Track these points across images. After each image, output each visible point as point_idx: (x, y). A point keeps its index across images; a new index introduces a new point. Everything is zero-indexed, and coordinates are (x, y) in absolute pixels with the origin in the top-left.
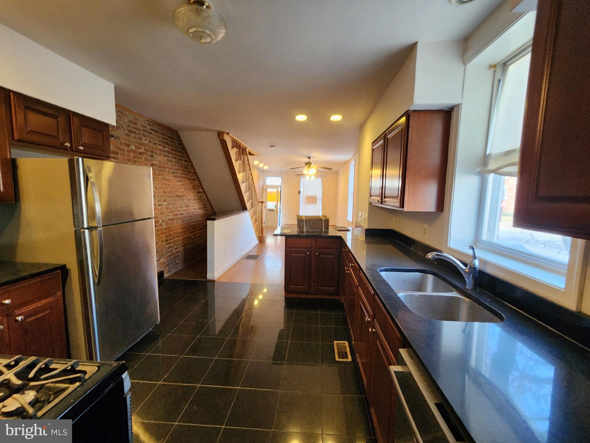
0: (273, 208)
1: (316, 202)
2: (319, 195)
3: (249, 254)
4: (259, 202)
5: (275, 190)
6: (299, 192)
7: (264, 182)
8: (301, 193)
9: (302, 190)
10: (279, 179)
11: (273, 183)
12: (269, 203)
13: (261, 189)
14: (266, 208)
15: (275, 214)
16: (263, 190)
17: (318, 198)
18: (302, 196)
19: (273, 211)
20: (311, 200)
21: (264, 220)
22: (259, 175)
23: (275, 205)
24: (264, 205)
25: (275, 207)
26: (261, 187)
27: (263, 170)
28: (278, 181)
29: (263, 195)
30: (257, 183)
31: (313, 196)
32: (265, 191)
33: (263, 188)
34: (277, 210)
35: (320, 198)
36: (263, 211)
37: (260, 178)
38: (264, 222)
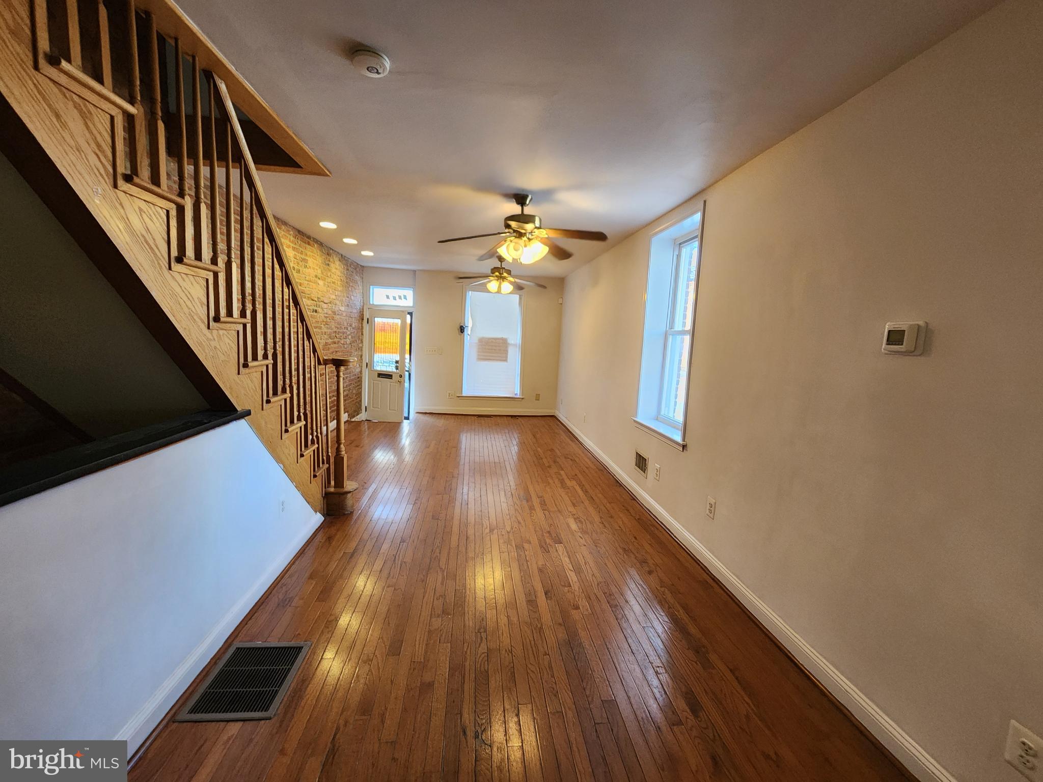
0: (391, 369)
1: (507, 357)
2: (515, 338)
3: (237, 644)
4: (326, 362)
5: (398, 322)
6: (462, 329)
7: (366, 295)
8: (468, 331)
9: (469, 323)
10: (409, 293)
11: (391, 302)
12: (377, 357)
13: (356, 316)
14: (373, 369)
15: (396, 386)
16: (363, 319)
17: (511, 344)
18: (470, 339)
19: (392, 379)
20: (492, 349)
21: (365, 401)
22: (347, 276)
23: (397, 362)
24: (366, 359)
25: (397, 368)
26: (355, 312)
27: (361, 266)
28: (405, 297)
29: (362, 334)
30: (338, 300)
31: (498, 339)
32: (368, 322)
33: (363, 314)
34: (401, 375)
35: (515, 345)
36: (363, 378)
37: (352, 286)
38: (366, 407)
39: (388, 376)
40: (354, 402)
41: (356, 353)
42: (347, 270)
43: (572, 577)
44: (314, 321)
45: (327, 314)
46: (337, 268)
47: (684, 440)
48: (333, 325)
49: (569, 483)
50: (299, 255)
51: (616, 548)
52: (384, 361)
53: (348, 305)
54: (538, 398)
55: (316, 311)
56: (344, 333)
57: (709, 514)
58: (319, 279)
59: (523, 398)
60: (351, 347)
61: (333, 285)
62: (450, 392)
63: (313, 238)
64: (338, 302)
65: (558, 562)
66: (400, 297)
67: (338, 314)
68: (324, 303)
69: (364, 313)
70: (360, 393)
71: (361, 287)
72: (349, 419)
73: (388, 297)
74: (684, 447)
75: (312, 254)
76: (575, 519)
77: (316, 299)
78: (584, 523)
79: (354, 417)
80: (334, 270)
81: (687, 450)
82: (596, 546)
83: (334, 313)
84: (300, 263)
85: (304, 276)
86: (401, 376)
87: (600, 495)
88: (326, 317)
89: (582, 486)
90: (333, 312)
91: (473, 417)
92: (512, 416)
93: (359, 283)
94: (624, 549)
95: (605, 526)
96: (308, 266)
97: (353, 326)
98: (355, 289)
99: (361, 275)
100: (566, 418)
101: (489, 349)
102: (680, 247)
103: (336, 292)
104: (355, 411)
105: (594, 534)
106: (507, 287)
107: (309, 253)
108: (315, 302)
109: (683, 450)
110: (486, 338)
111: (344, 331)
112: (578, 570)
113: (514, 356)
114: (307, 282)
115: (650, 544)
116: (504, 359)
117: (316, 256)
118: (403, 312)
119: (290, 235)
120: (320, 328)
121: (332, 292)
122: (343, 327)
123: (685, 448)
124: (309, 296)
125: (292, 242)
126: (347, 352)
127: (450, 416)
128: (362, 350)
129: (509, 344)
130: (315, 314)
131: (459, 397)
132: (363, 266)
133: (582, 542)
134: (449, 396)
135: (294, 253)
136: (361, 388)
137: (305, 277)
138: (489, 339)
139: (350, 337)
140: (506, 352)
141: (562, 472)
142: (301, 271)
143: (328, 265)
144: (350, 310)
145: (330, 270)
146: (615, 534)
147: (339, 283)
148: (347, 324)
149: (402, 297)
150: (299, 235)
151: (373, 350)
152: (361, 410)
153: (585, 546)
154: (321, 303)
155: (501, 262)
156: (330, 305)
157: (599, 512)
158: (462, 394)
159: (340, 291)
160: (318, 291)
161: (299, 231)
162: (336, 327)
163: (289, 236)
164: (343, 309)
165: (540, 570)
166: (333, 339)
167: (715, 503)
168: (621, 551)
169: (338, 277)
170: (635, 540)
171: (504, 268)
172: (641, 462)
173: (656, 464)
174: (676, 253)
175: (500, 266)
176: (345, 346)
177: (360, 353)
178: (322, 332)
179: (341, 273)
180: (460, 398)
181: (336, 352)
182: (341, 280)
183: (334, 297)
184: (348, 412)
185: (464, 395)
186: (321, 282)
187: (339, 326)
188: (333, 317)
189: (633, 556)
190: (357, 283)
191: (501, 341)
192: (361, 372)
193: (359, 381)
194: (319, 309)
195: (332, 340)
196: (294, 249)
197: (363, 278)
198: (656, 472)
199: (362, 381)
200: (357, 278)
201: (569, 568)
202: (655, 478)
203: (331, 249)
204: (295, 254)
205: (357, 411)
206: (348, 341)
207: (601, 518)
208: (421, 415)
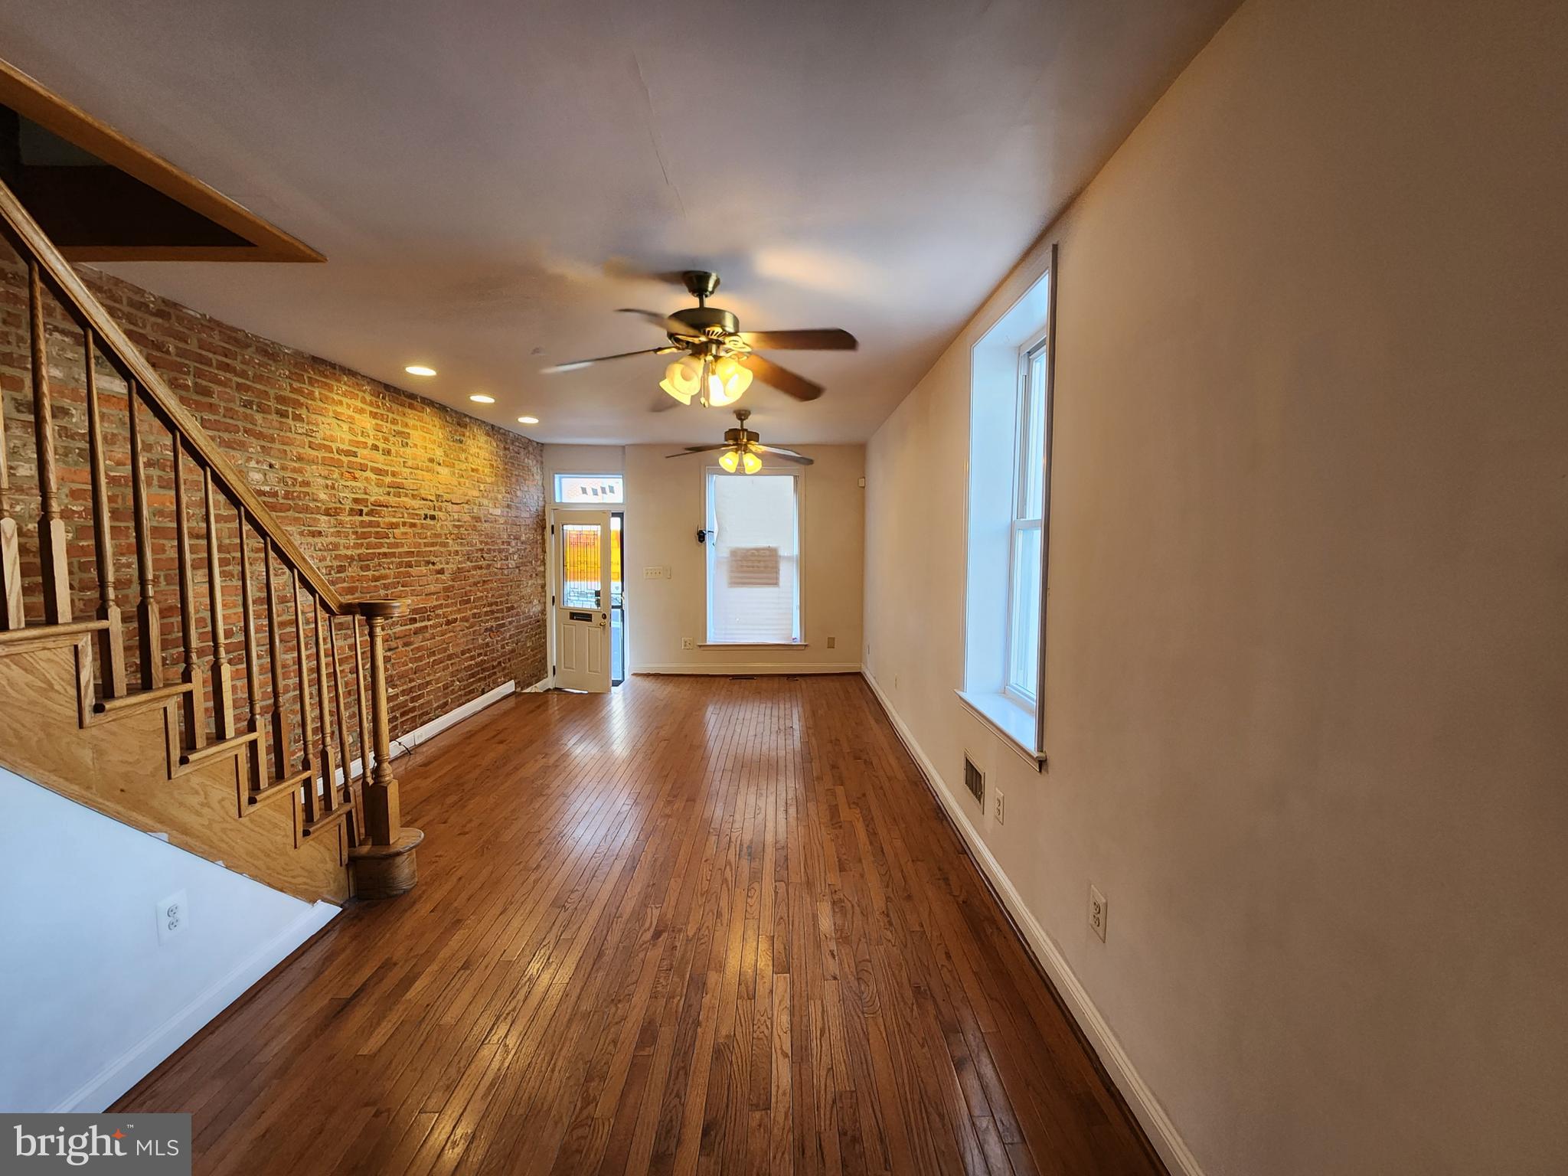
0: (589, 604)
1: (777, 579)
2: (789, 546)
5: (597, 529)
6: (701, 537)
7: (547, 490)
8: (711, 539)
9: (712, 524)
10: (618, 483)
11: (590, 498)
12: (570, 585)
13: (528, 522)
14: (562, 606)
15: (597, 631)
16: (544, 528)
17: (784, 557)
18: (715, 553)
19: (591, 621)
20: (753, 567)
21: (552, 659)
22: (506, 461)
23: (597, 594)
24: (551, 591)
25: (598, 604)
26: (527, 516)
27: (538, 443)
28: (612, 490)
29: (544, 552)
30: (487, 497)
31: (763, 549)
32: (553, 533)
33: (545, 520)
34: (604, 614)
35: (789, 559)
36: (548, 621)
37: (519, 475)
38: (554, 667)
39: (584, 616)
40: (529, 661)
41: (530, 583)
42: (505, 449)
43: (782, 1073)
44: (429, 534)
45: (459, 521)
46: (480, 450)
47: (1040, 748)
48: (475, 539)
49: (845, 813)
50: (389, 425)
51: (900, 985)
52: (579, 593)
53: (508, 506)
54: (831, 643)
55: (433, 518)
56: (500, 551)
57: (1095, 926)
58: (440, 464)
59: (806, 645)
60: (519, 573)
61: (473, 474)
62: (686, 639)
63: (421, 397)
64: (485, 502)
65: (763, 1028)
66: (603, 490)
67: (485, 521)
68: (452, 503)
69: (547, 518)
70: (544, 646)
71: (538, 477)
72: (519, 689)
73: (584, 491)
74: (1042, 763)
75: (418, 424)
76: (834, 903)
77: (433, 498)
78: (849, 916)
79: (529, 685)
80: (474, 450)
81: (1048, 772)
82: (858, 979)
83: (477, 519)
84: (392, 439)
85: (402, 460)
86: (604, 616)
87: (898, 843)
88: (458, 527)
89: (869, 821)
90: (473, 517)
91: (723, 679)
92: (789, 676)
93: (534, 470)
94: (917, 990)
95: (890, 923)
96: (410, 444)
97: (523, 538)
98: (525, 480)
99: (539, 458)
100: (875, 678)
101: (748, 567)
102: (1029, 360)
103: (482, 486)
104: (532, 676)
105: (863, 946)
106: (752, 463)
107: (411, 422)
108: (431, 503)
109: (1040, 771)
110: (743, 549)
111: (502, 547)
112: (800, 1055)
113: (789, 576)
114: (408, 471)
115: (975, 973)
116: (775, 582)
117: (430, 427)
118: (604, 512)
119: (364, 392)
120: (445, 545)
121: (470, 486)
122: (499, 541)
123: (1044, 768)
124: (415, 493)
125: (371, 404)
126: (511, 582)
127: (686, 679)
128: (544, 577)
129: (780, 557)
130: (428, 521)
131: (700, 646)
132: (543, 444)
133: (832, 966)
134: (685, 646)
135: (374, 422)
136: (545, 638)
137: (404, 462)
138: (748, 550)
139: (516, 557)
140: (775, 570)
141: (840, 790)
142: (393, 451)
143: (461, 442)
144: (513, 513)
145: (464, 451)
146: (906, 946)
147: (487, 470)
148: (509, 536)
149: (607, 490)
150: (387, 393)
151: (563, 576)
152: (547, 672)
153: (835, 978)
154: (446, 503)
155: (742, 420)
156: (466, 506)
157: (887, 886)
158: (706, 641)
159: (492, 483)
160: (438, 485)
161: (387, 387)
162: (481, 542)
163: (361, 394)
164: (498, 512)
165: (718, 1053)
166: (476, 561)
167: (1106, 905)
168: (909, 994)
169: (486, 462)
170: (946, 963)
171: (746, 430)
172: (974, 780)
173: (997, 789)
174: (1023, 372)
175: (739, 427)
176: (506, 572)
177: (540, 582)
178: (450, 551)
179: (492, 453)
180: (702, 648)
181: (484, 581)
182: (492, 465)
183: (476, 493)
184: (515, 678)
185: (708, 643)
186: (444, 471)
187: (489, 540)
188: (474, 526)
189: (931, 1008)
190: (529, 470)
191: (767, 553)
192: (543, 612)
193: (539, 627)
194: (440, 513)
195: (473, 564)
196: (374, 415)
197: (542, 463)
198: (997, 805)
199: (546, 626)
200: (530, 462)
201: (781, 1049)
202: (996, 817)
203: (466, 416)
204: (377, 424)
205: (539, 674)
206: (512, 564)
207: (888, 899)
208: (639, 678)
